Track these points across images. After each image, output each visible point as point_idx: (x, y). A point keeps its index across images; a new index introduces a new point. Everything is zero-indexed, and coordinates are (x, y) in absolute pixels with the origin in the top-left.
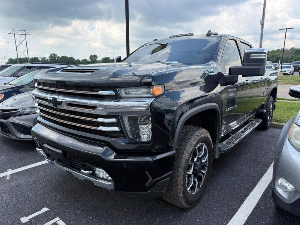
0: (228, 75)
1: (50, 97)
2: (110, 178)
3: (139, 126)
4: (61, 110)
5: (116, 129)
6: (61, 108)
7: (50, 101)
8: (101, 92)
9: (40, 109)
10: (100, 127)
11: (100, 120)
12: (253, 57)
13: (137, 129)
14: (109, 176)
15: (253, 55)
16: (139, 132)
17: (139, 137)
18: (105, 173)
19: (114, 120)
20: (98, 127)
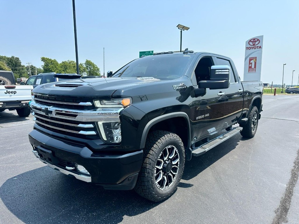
0: (198, 88)
1: (44, 107)
2: (89, 173)
3: (113, 130)
4: (52, 118)
5: (93, 133)
6: (51, 116)
7: (43, 111)
8: (81, 104)
9: (36, 117)
10: (81, 131)
11: (80, 125)
12: (218, 73)
13: (111, 133)
14: (87, 171)
15: (218, 71)
16: (112, 135)
17: (112, 139)
18: (85, 169)
19: (91, 126)
20: (79, 131)
